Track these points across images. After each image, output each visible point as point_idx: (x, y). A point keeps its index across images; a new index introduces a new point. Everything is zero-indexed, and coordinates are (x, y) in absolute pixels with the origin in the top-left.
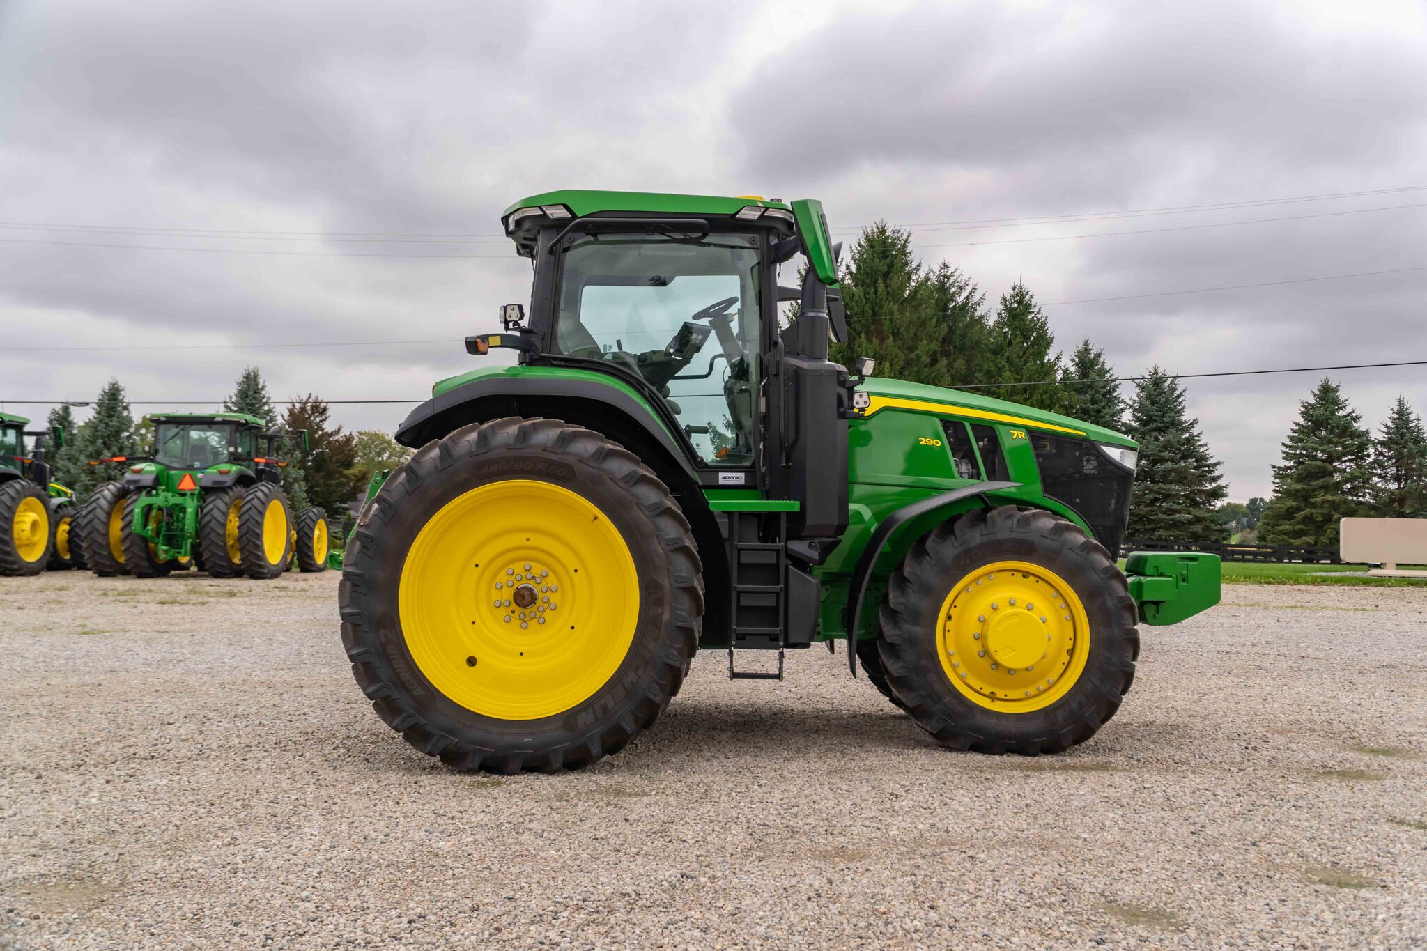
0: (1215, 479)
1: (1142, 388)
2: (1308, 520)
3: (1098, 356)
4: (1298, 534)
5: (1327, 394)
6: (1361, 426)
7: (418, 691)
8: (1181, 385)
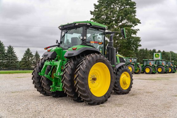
0: (18, 60)
1: (8, 48)
2: (27, 65)
3: (2, 43)
4: (25, 67)
5: (28, 50)
6: (32, 54)
7: (91, 94)
8: (13, 48)
